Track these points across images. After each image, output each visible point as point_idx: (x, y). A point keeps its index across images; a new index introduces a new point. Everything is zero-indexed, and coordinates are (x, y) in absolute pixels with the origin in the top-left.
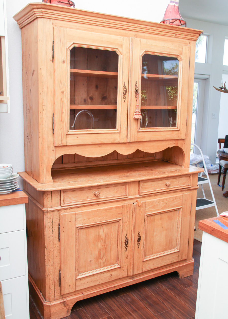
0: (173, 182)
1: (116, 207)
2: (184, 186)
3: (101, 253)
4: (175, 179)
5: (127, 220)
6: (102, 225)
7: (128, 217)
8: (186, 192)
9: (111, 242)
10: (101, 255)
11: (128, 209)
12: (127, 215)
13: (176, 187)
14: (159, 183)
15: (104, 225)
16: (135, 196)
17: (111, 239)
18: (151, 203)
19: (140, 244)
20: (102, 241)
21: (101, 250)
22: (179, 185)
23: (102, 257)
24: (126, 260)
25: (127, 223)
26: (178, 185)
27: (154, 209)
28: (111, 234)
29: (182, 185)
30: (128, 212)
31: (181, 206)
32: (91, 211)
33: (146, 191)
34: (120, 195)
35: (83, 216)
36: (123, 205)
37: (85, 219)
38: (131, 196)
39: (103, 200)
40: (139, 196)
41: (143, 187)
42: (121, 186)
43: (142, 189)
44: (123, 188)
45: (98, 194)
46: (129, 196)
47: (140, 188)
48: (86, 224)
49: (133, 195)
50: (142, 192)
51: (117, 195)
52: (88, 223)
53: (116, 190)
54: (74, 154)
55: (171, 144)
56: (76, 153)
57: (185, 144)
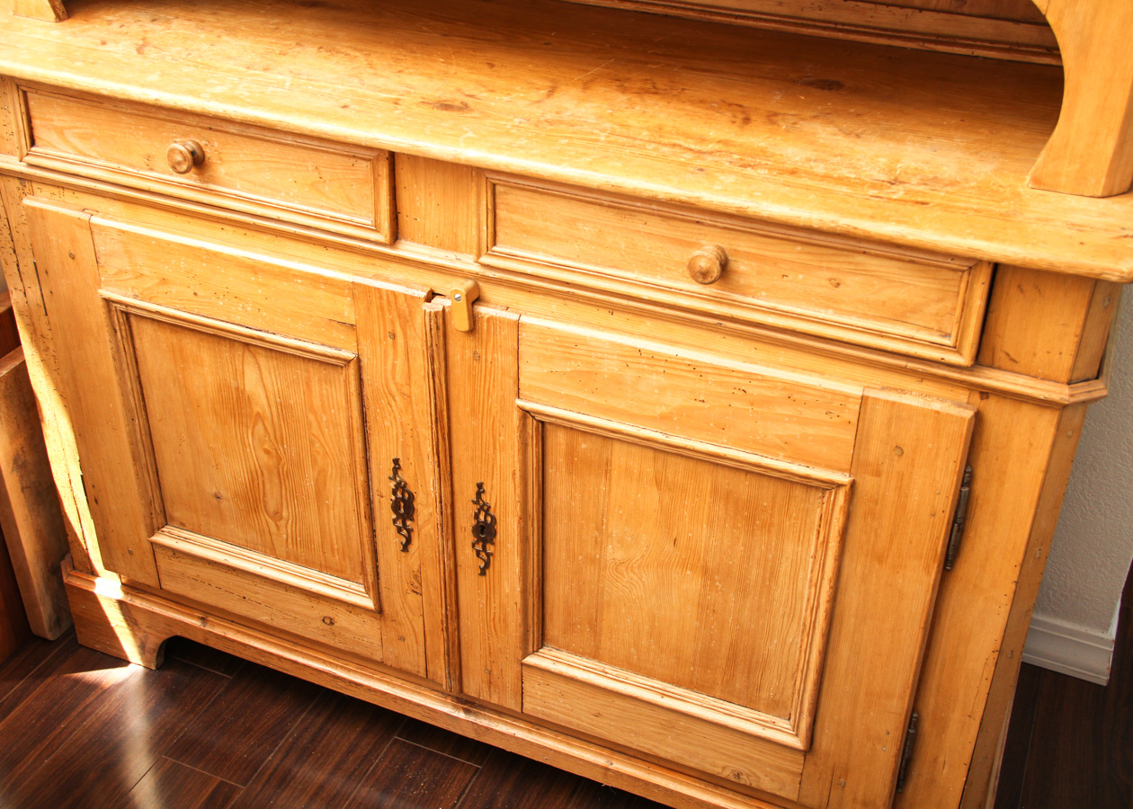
0: (775, 262)
1: (316, 280)
2: (881, 334)
3: (268, 486)
4: (799, 248)
5: (396, 384)
6: (247, 345)
7: (394, 366)
8: (927, 387)
9: (314, 461)
10: (264, 493)
11: (393, 322)
12: (390, 352)
13: (799, 311)
14: (640, 226)
15: (263, 352)
16: (451, 255)
17: (312, 443)
18: (569, 345)
19: (497, 555)
20: (260, 427)
21: (265, 472)
22: (838, 311)
23: (272, 506)
24: (412, 597)
25: (397, 398)
26: (829, 303)
27: (593, 399)
28: (311, 417)
29: (866, 316)
30: (394, 336)
31: (842, 470)
32: (169, 243)
33: (523, 247)
34: (339, 211)
35: (128, 252)
36: (353, 283)
37: (142, 275)
38: (425, 243)
39: (237, 209)
40: (476, 268)
41: (501, 213)
42: (346, 159)
43: (499, 228)
44: (361, 177)
45: (179, 158)
46: (413, 240)
47: (479, 216)
48: (150, 300)
49: (441, 246)
50: (495, 244)
51: (322, 207)
52: (161, 302)
53: (310, 168)
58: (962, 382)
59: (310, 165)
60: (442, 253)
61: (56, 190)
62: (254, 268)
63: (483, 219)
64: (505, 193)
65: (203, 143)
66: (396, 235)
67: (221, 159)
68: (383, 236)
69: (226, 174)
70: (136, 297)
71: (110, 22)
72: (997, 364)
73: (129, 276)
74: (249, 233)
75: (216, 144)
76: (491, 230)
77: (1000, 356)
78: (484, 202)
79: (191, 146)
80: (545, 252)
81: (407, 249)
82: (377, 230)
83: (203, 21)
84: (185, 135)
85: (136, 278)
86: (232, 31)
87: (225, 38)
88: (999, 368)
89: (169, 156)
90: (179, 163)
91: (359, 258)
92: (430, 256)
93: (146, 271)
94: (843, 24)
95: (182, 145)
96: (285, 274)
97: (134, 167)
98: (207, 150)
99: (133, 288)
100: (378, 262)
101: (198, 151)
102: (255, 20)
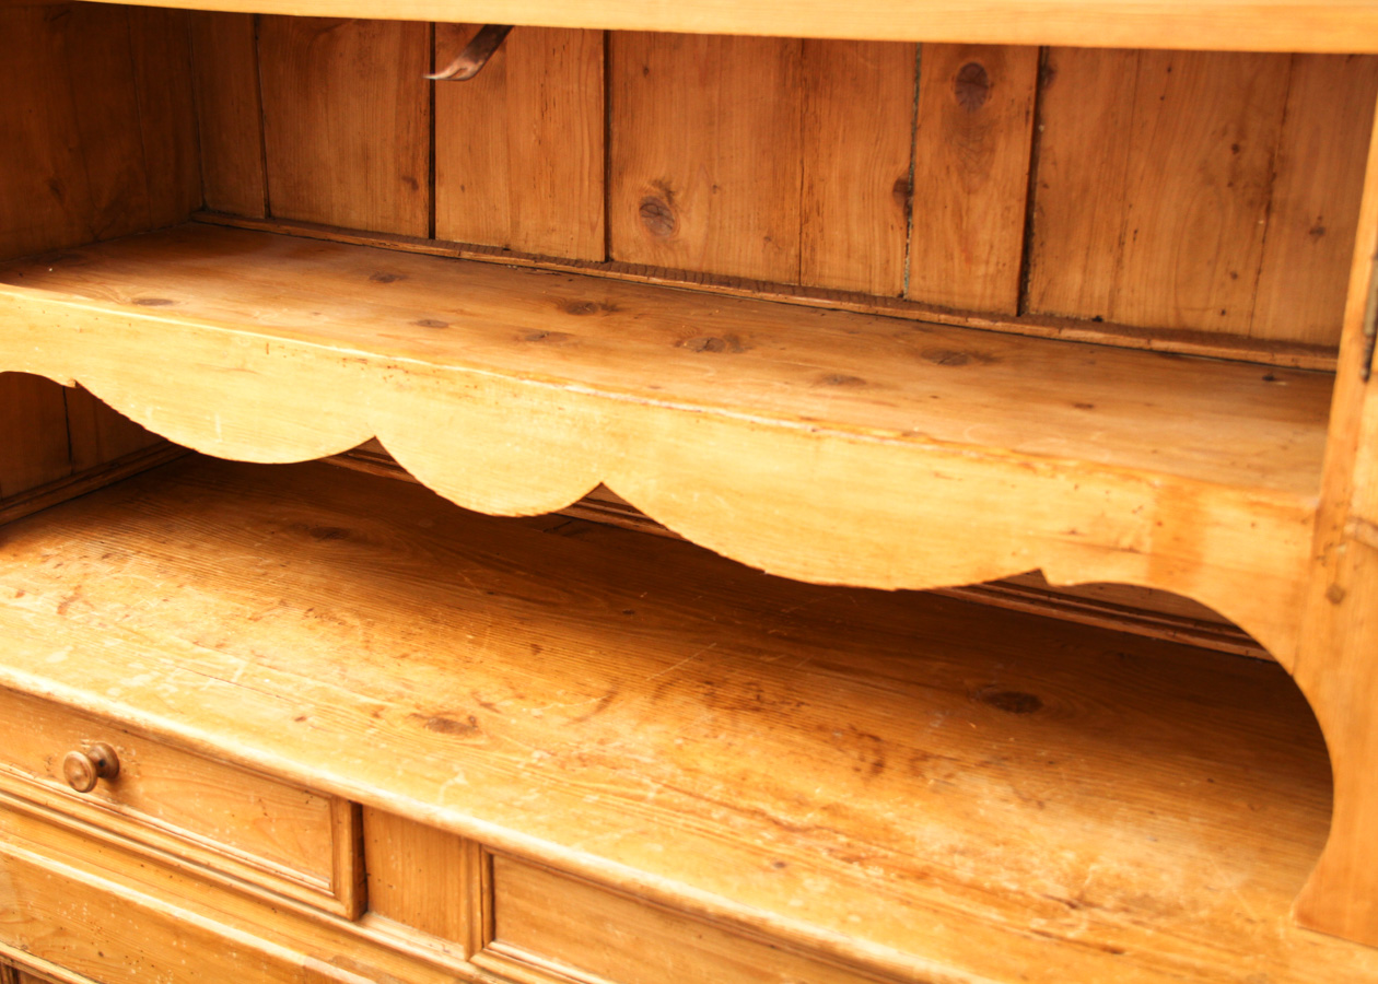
1: (256, 957)
14: (693, 940)
16: (438, 944)
32: (68, 881)
33: (533, 948)
34: (288, 864)
35: (16, 885)
36: (304, 968)
37: (33, 919)
38: (403, 921)
39: (156, 844)
40: (468, 969)
41: (503, 896)
42: (298, 793)
43: (499, 916)
44: (317, 819)
45: (78, 772)
46: (388, 914)
47: (470, 897)
48: (42, 956)
49: (425, 927)
50: (493, 937)
51: (265, 855)
52: (56, 959)
53: (252, 800)
54: (71, 385)
55: (1072, 538)
56: (77, 384)
57: (1336, 596)
59: (252, 796)
60: (424, 941)
62: (176, 929)
63: (477, 900)
64: (507, 868)
65: (117, 749)
66: (363, 906)
67: (139, 773)
68: (343, 907)
69: (147, 794)
70: (24, 949)
71: (46, 558)
73: (18, 918)
74: (175, 876)
75: (134, 753)
76: (487, 918)
78: (477, 878)
79: (100, 752)
80: (564, 960)
81: (380, 929)
82: (336, 897)
83: (170, 559)
84: (96, 736)
85: (26, 922)
86: (201, 578)
87: (188, 589)
89: (65, 767)
90: (78, 779)
91: (317, 931)
92: (409, 943)
93: (39, 914)
95: (81, 754)
96: (215, 943)
97: (30, 771)
98: (123, 760)
99: (22, 935)
100: (342, 939)
101: (109, 761)
102: (238, 559)
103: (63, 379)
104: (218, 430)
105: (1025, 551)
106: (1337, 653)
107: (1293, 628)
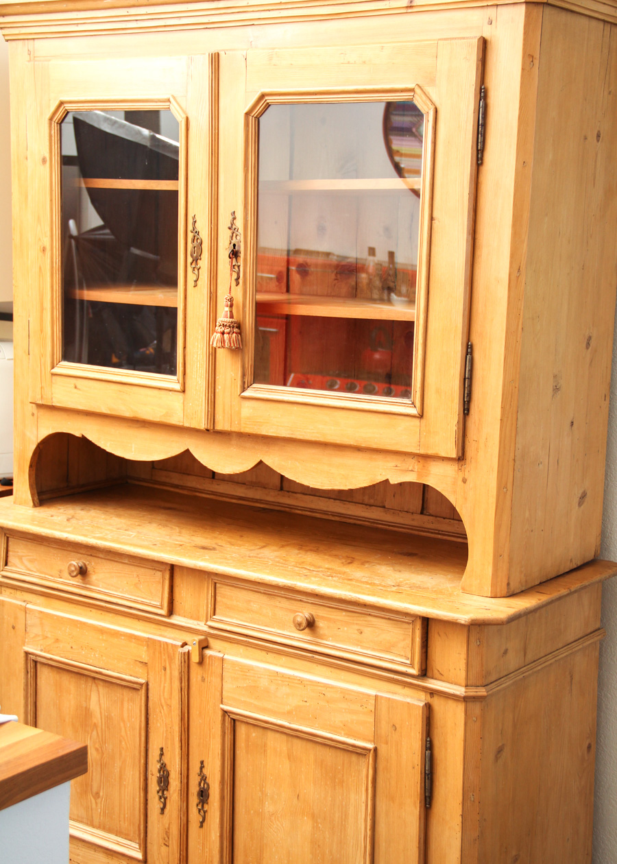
0: (335, 621)
1: (131, 637)
2: (380, 659)
3: (94, 774)
4: (344, 613)
5: (164, 698)
6: (94, 678)
7: (164, 687)
8: (407, 691)
9: (121, 754)
10: (92, 779)
11: (165, 661)
12: (163, 679)
13: (345, 647)
14: (278, 604)
15: (101, 683)
16: (195, 622)
17: (121, 742)
18: (246, 670)
19: (209, 811)
20: (95, 733)
21: (94, 764)
22: (363, 647)
23: (95, 790)
24: (164, 849)
25: (165, 708)
26: (358, 643)
27: (256, 703)
28: (122, 725)
29: (374, 650)
30: (165, 669)
31: (369, 741)
32: (62, 618)
33: (228, 616)
34: (146, 599)
35: (42, 624)
36: (148, 638)
37: (47, 637)
38: (185, 616)
39: (98, 598)
40: (206, 629)
41: (218, 598)
42: (151, 571)
43: (217, 606)
44: (157, 580)
45: (73, 569)
46: (179, 615)
47: (207, 599)
48: (48, 652)
49: (191, 618)
50: (214, 615)
51: (138, 597)
52: (55, 653)
53: (135, 576)
54: (80, 436)
55: (396, 468)
56: (83, 435)
57: (464, 481)
58: (419, 686)
59: (135, 574)
60: (191, 621)
61: (12, 591)
62: (102, 631)
63: (210, 601)
64: (220, 587)
65: (87, 563)
66: (171, 612)
67: (94, 572)
68: (164, 612)
69: (96, 580)
70: (41, 650)
72: (435, 677)
73: (40, 638)
74: (103, 613)
75: (93, 564)
76: (213, 607)
77: (435, 671)
78: (210, 592)
79: (81, 564)
80: (237, 619)
81: (176, 620)
82: (162, 609)
83: (107, 511)
84: (79, 559)
85: (43, 639)
86: (119, 516)
87: (114, 518)
88: (436, 679)
89: (69, 567)
90: (73, 571)
91: (154, 626)
92: (186, 623)
93: (49, 635)
94: (442, 531)
95: (76, 562)
96: (116, 634)
97: (52, 576)
98: (89, 567)
99: (41, 645)
100: (162, 628)
101: (84, 567)
102: (133, 513)
103: (78, 434)
104: (133, 450)
105: (384, 473)
106: (466, 499)
107: (455, 492)
